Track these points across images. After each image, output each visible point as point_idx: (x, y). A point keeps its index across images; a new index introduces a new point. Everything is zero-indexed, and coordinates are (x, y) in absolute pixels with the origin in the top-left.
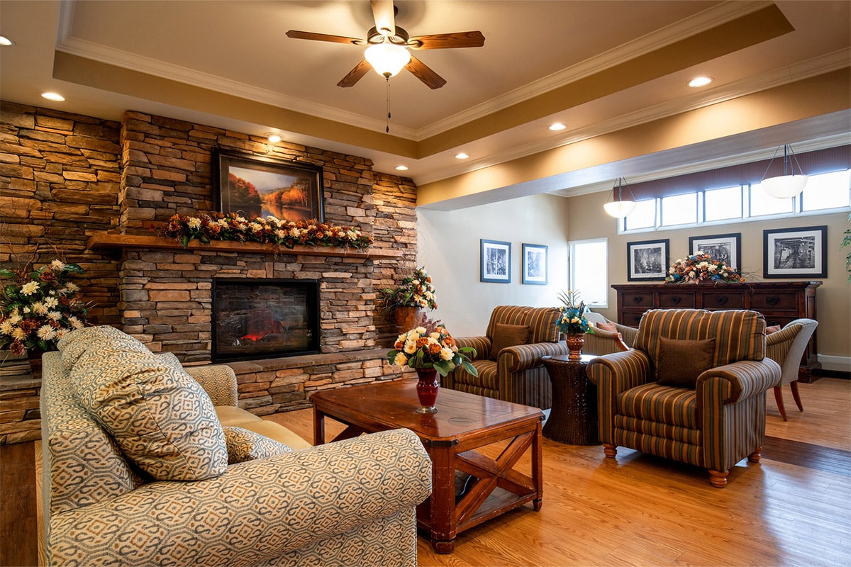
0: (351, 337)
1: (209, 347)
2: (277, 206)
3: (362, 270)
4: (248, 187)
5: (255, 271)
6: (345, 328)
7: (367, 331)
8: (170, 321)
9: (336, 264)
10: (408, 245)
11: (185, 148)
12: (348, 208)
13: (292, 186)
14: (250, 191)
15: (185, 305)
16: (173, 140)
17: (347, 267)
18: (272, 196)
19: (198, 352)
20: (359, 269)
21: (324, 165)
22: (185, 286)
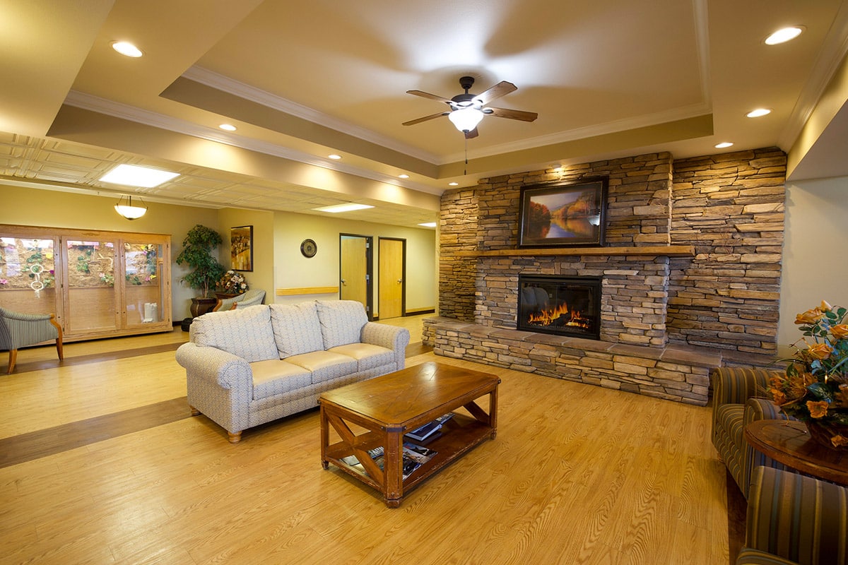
0: (632, 331)
1: (516, 319)
2: (563, 219)
3: (649, 267)
4: (542, 208)
5: (546, 269)
6: (626, 322)
7: (653, 329)
8: (495, 299)
9: (619, 262)
10: (762, 234)
11: (505, 192)
12: (635, 208)
13: (577, 200)
14: (544, 211)
15: (504, 291)
16: (498, 189)
17: (632, 265)
18: (559, 212)
19: (509, 321)
20: (646, 266)
21: (610, 173)
22: (503, 279)
